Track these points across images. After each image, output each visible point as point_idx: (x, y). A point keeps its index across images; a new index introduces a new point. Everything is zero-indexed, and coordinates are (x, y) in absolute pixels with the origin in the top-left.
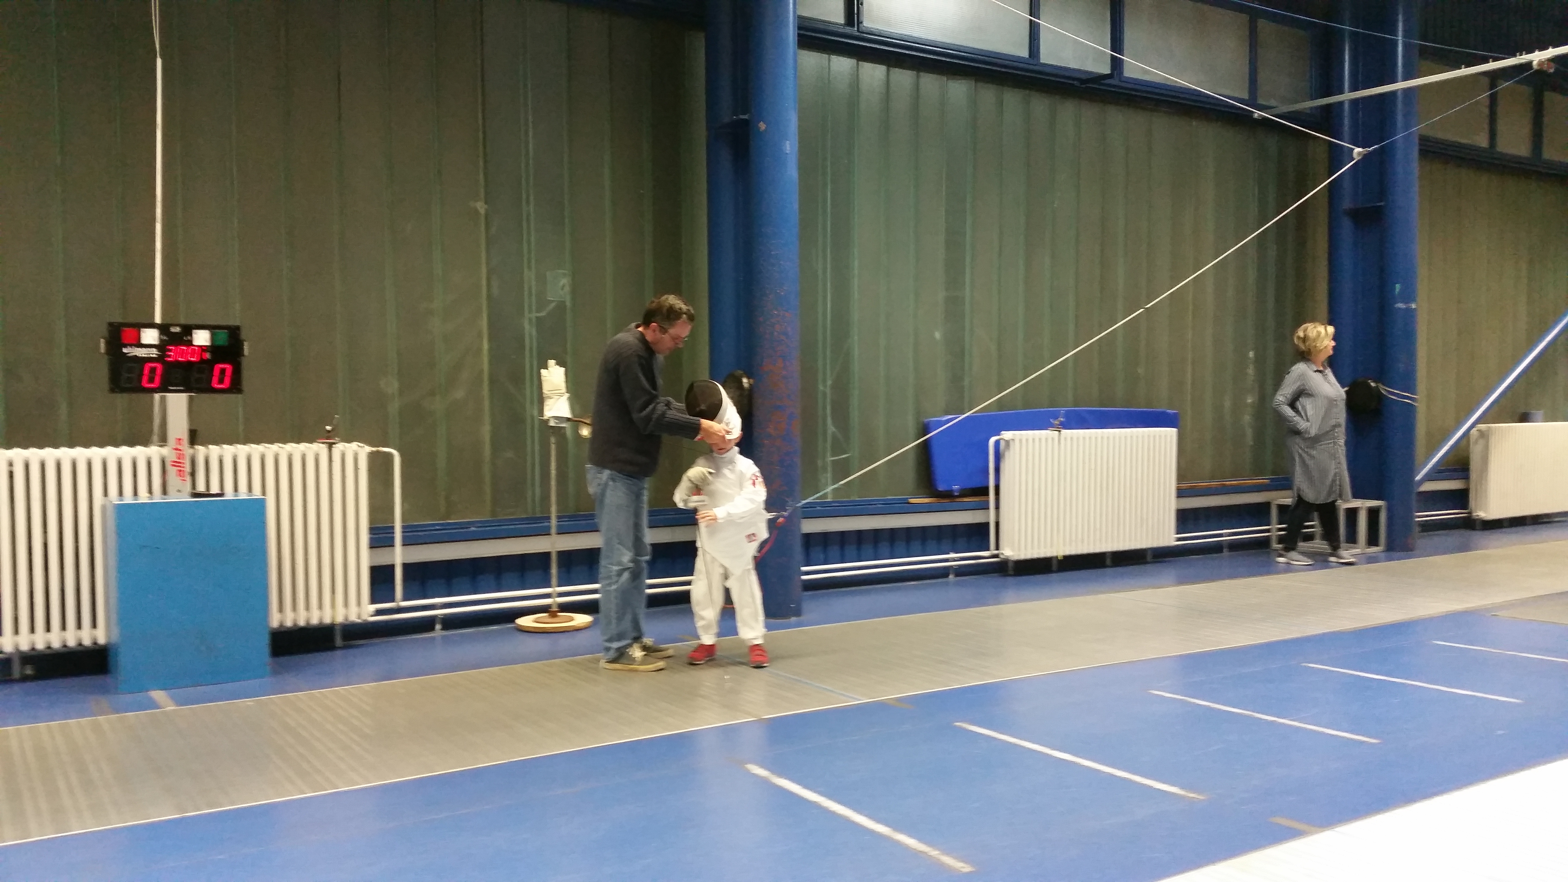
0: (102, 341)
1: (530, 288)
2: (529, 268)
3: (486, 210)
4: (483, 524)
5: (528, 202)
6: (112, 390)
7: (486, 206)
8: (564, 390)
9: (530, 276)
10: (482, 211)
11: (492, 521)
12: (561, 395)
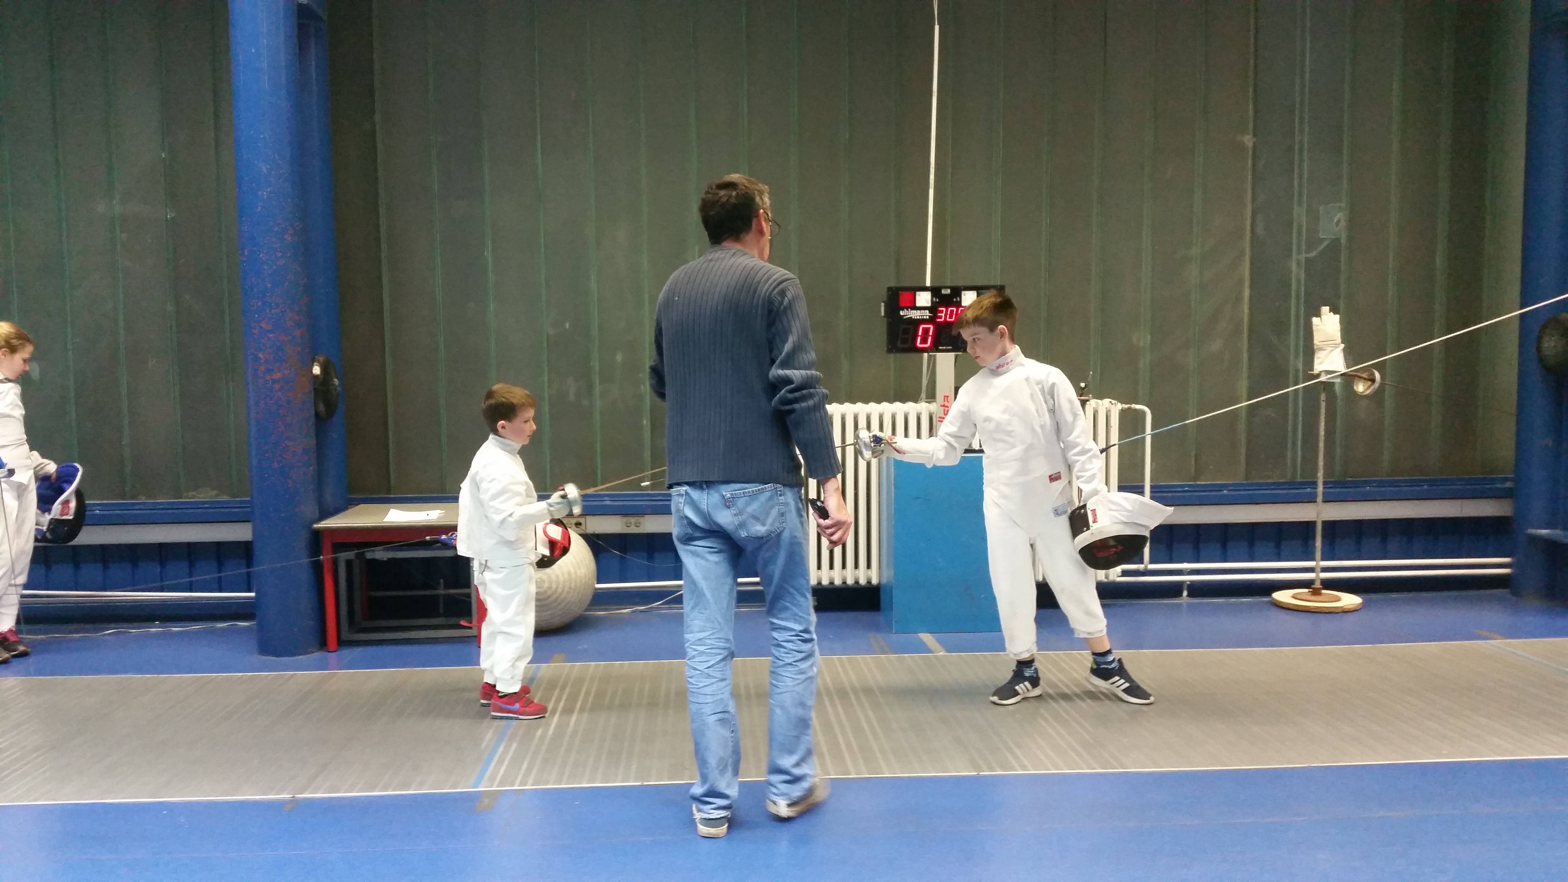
0: (883, 304)
1: (1300, 227)
2: (1300, 204)
3: (1254, 143)
4: (1236, 487)
5: (1302, 131)
6: (890, 351)
7: (1255, 140)
8: (1339, 340)
9: (1300, 214)
10: (1250, 145)
11: (1249, 485)
12: (1336, 346)
